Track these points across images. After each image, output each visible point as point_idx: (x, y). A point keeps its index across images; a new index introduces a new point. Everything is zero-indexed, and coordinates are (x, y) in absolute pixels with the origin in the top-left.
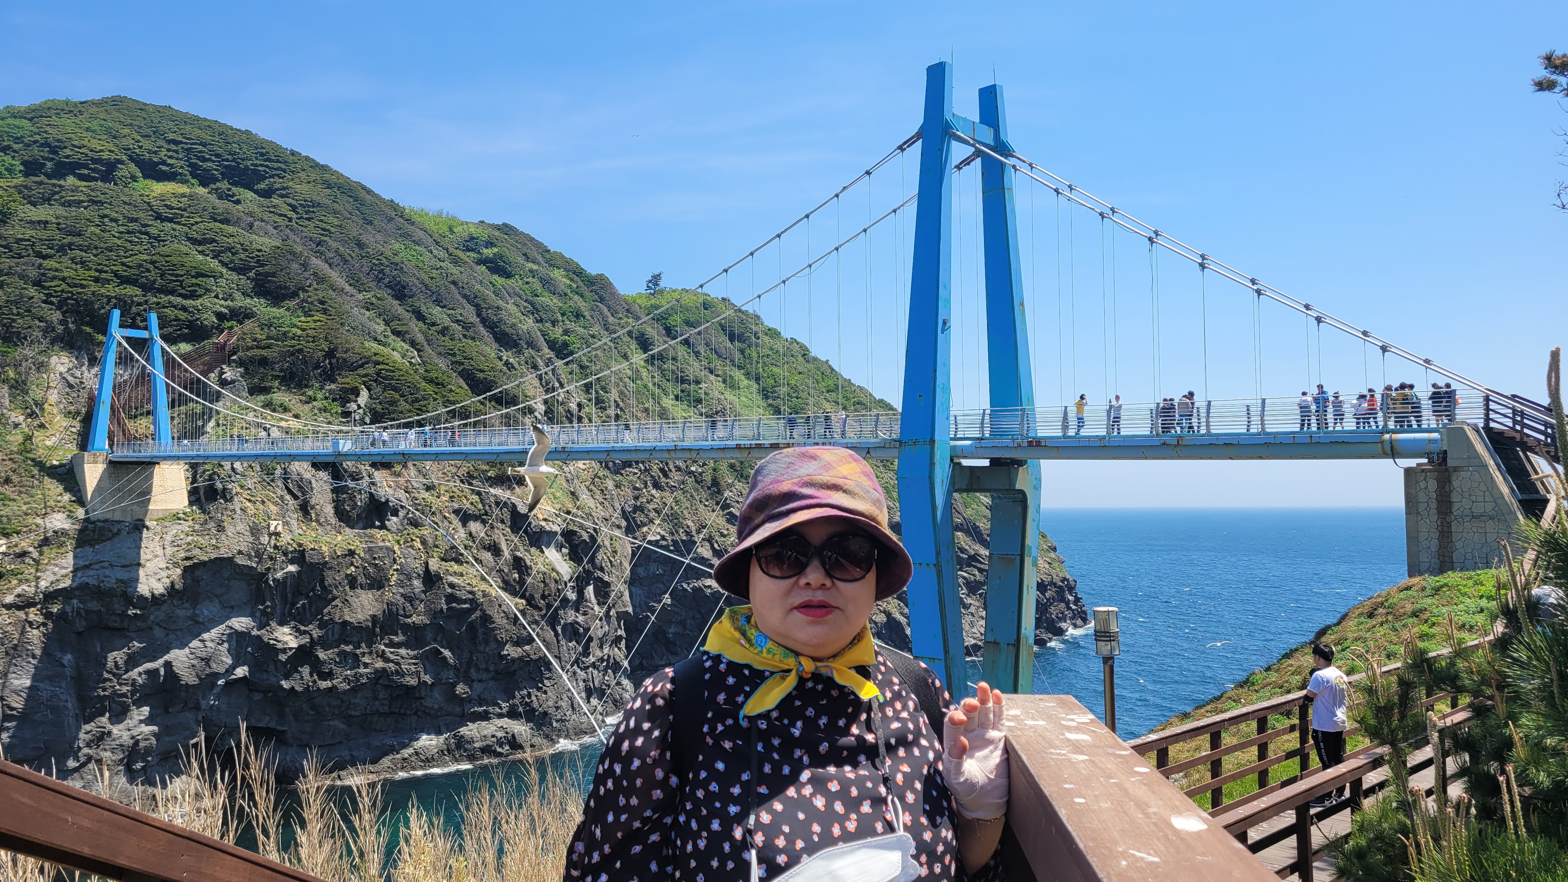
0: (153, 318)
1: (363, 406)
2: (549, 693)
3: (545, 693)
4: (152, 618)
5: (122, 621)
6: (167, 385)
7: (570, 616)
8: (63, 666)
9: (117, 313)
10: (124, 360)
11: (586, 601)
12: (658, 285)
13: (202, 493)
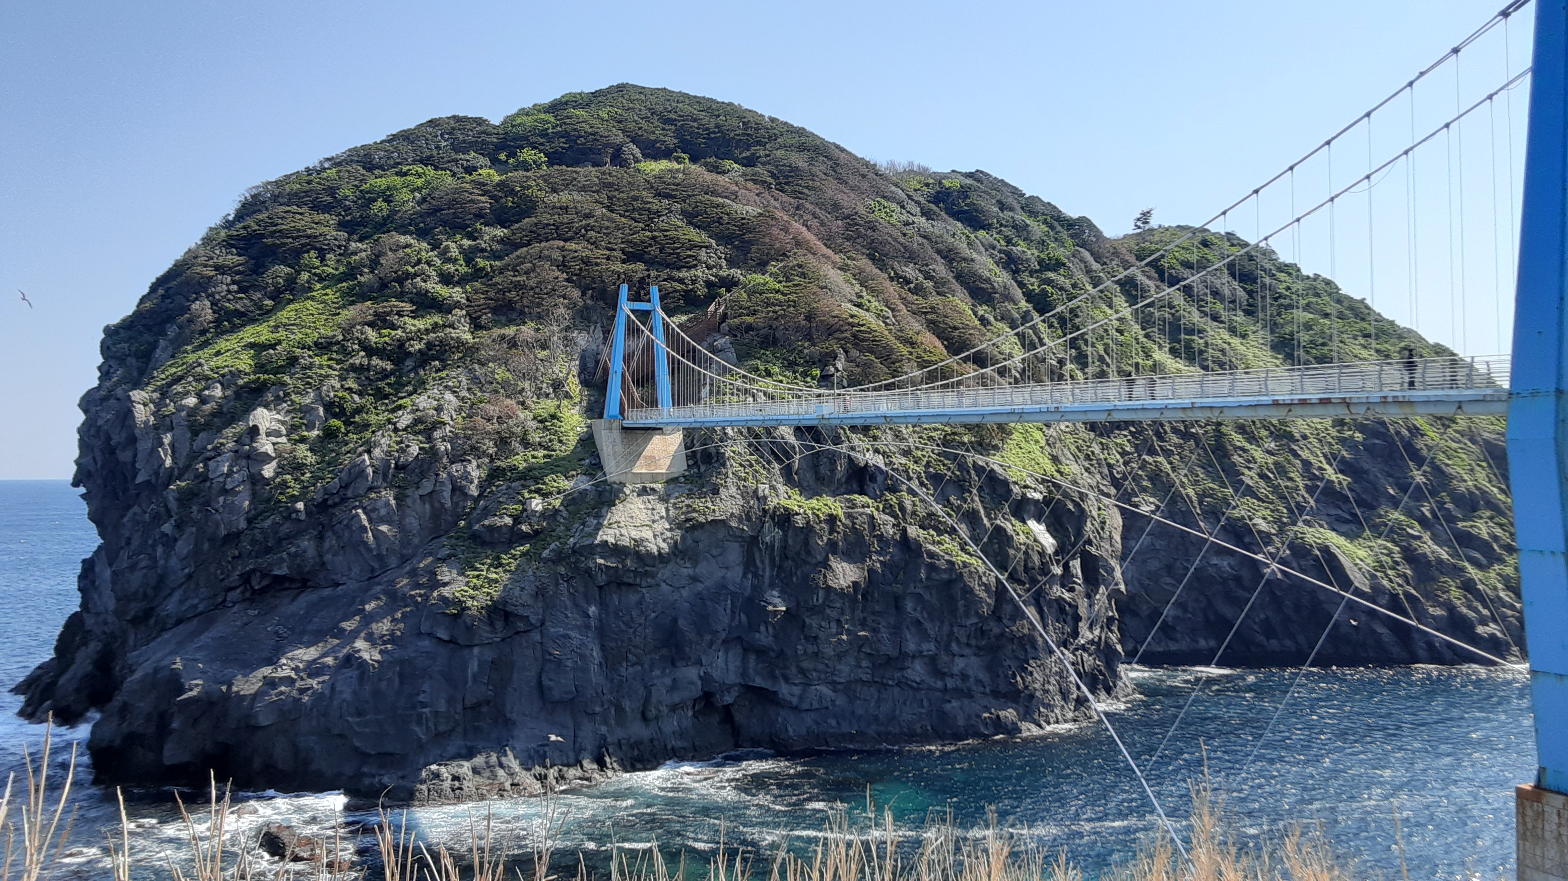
0: (655, 291)
1: (840, 368)
2: (1035, 675)
3: (1031, 674)
4: (659, 575)
5: (635, 578)
6: (668, 353)
7: (1057, 591)
8: (589, 616)
9: (624, 288)
10: (632, 331)
11: (1073, 576)
12: (1147, 223)
13: (699, 456)
